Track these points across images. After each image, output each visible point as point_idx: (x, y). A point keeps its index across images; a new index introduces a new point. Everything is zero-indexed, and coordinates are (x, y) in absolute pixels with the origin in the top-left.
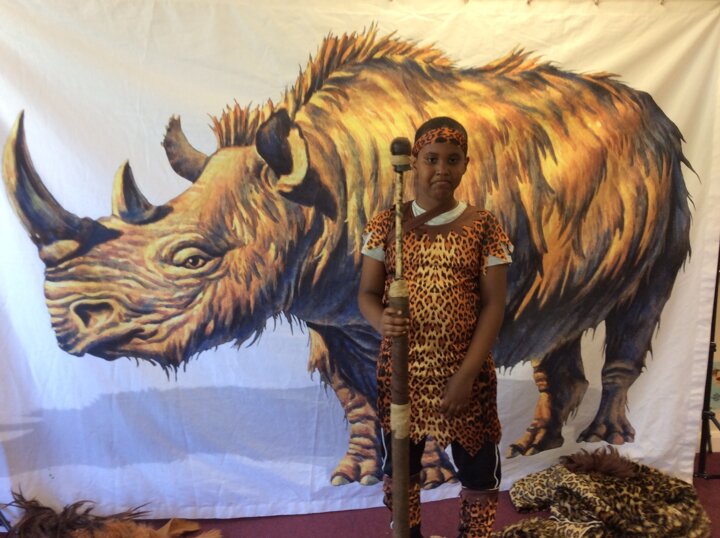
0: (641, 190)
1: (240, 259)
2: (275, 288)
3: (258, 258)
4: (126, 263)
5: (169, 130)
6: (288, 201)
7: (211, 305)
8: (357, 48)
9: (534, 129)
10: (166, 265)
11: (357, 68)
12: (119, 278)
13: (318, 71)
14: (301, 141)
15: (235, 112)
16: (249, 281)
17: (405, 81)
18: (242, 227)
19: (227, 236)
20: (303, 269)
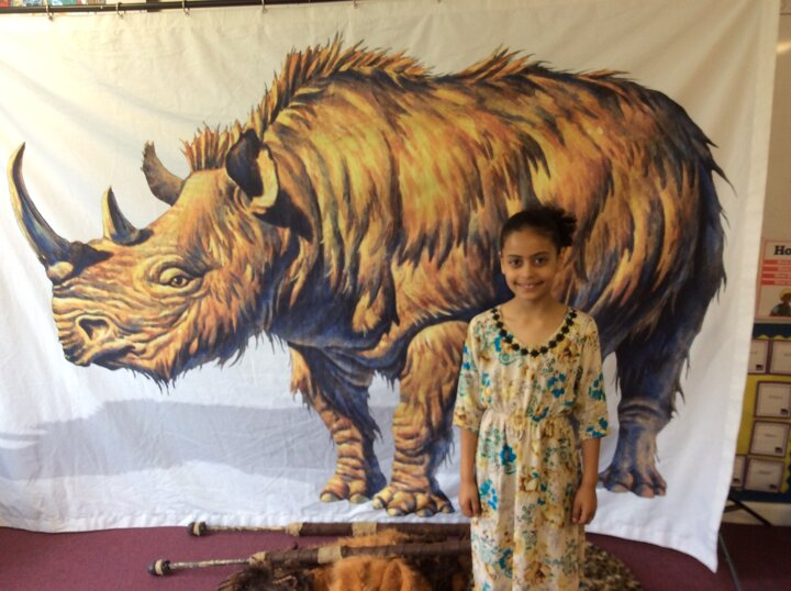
0: (656, 206)
1: (219, 280)
2: (254, 308)
3: (235, 279)
4: (115, 284)
5: (145, 156)
6: (263, 223)
7: (195, 323)
8: (321, 62)
9: (521, 140)
10: (153, 284)
11: (322, 83)
12: (108, 299)
13: (283, 88)
14: (270, 163)
15: (206, 135)
16: (229, 301)
17: (374, 93)
18: (218, 248)
19: (204, 258)
20: (280, 291)
